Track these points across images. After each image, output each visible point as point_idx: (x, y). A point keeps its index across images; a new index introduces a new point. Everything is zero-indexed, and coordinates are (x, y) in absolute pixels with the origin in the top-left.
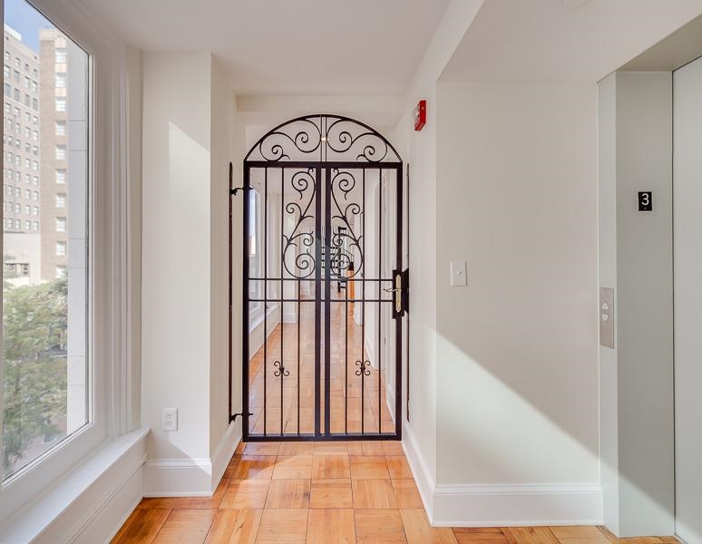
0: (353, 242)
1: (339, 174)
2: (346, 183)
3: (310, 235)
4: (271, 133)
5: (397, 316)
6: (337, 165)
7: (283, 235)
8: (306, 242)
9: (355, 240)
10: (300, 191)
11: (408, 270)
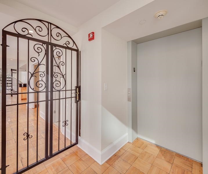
0: (62, 76)
1: (56, 49)
2: (59, 53)
3: (43, 72)
4: (21, 21)
5: (77, 102)
6: (56, 45)
7: (28, 72)
8: (41, 75)
9: (62, 75)
10: (38, 53)
11: (80, 86)
